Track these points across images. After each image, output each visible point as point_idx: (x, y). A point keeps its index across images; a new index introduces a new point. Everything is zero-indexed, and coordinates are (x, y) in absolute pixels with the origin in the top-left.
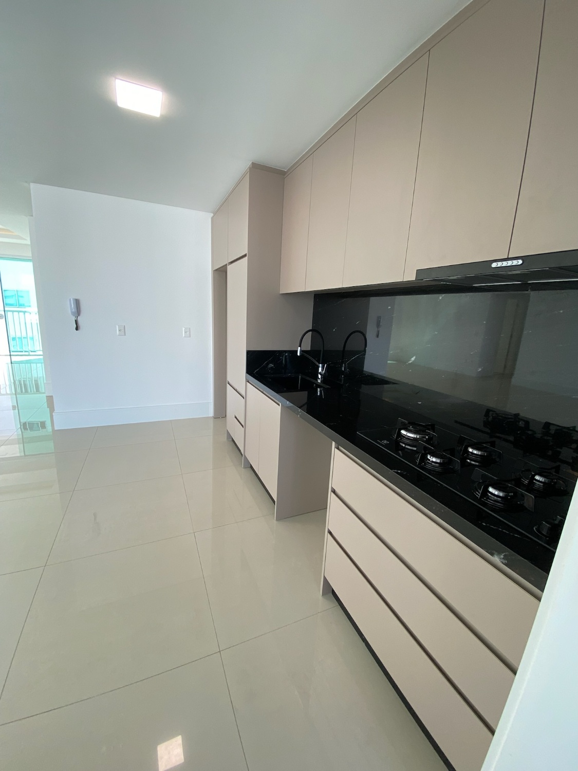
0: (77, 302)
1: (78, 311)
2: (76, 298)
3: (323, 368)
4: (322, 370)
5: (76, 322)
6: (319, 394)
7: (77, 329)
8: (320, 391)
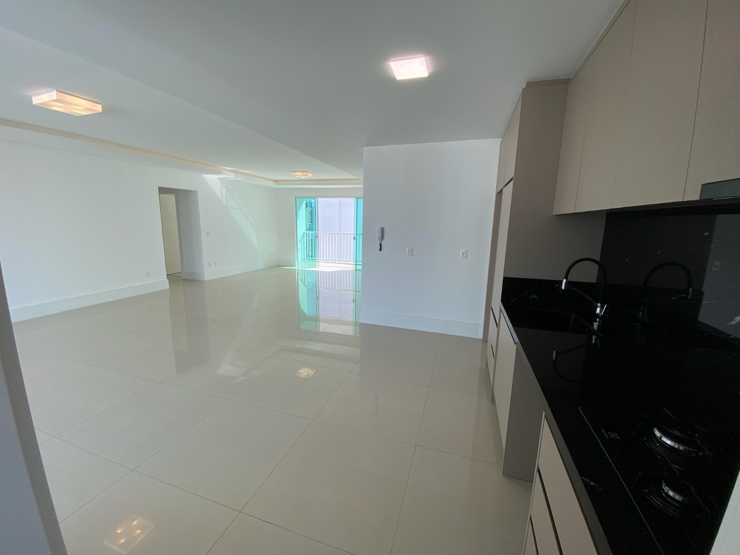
0: (383, 230)
1: (382, 237)
2: (382, 227)
3: (602, 308)
4: (601, 311)
5: (380, 244)
6: (593, 342)
7: (380, 250)
8: (596, 339)
